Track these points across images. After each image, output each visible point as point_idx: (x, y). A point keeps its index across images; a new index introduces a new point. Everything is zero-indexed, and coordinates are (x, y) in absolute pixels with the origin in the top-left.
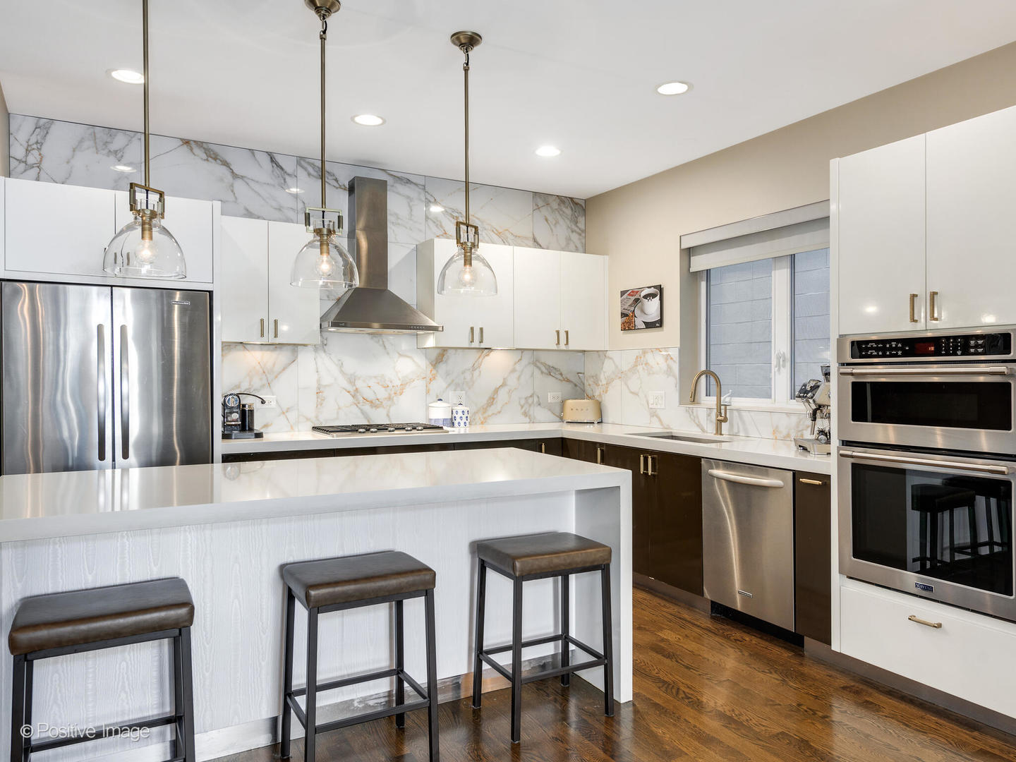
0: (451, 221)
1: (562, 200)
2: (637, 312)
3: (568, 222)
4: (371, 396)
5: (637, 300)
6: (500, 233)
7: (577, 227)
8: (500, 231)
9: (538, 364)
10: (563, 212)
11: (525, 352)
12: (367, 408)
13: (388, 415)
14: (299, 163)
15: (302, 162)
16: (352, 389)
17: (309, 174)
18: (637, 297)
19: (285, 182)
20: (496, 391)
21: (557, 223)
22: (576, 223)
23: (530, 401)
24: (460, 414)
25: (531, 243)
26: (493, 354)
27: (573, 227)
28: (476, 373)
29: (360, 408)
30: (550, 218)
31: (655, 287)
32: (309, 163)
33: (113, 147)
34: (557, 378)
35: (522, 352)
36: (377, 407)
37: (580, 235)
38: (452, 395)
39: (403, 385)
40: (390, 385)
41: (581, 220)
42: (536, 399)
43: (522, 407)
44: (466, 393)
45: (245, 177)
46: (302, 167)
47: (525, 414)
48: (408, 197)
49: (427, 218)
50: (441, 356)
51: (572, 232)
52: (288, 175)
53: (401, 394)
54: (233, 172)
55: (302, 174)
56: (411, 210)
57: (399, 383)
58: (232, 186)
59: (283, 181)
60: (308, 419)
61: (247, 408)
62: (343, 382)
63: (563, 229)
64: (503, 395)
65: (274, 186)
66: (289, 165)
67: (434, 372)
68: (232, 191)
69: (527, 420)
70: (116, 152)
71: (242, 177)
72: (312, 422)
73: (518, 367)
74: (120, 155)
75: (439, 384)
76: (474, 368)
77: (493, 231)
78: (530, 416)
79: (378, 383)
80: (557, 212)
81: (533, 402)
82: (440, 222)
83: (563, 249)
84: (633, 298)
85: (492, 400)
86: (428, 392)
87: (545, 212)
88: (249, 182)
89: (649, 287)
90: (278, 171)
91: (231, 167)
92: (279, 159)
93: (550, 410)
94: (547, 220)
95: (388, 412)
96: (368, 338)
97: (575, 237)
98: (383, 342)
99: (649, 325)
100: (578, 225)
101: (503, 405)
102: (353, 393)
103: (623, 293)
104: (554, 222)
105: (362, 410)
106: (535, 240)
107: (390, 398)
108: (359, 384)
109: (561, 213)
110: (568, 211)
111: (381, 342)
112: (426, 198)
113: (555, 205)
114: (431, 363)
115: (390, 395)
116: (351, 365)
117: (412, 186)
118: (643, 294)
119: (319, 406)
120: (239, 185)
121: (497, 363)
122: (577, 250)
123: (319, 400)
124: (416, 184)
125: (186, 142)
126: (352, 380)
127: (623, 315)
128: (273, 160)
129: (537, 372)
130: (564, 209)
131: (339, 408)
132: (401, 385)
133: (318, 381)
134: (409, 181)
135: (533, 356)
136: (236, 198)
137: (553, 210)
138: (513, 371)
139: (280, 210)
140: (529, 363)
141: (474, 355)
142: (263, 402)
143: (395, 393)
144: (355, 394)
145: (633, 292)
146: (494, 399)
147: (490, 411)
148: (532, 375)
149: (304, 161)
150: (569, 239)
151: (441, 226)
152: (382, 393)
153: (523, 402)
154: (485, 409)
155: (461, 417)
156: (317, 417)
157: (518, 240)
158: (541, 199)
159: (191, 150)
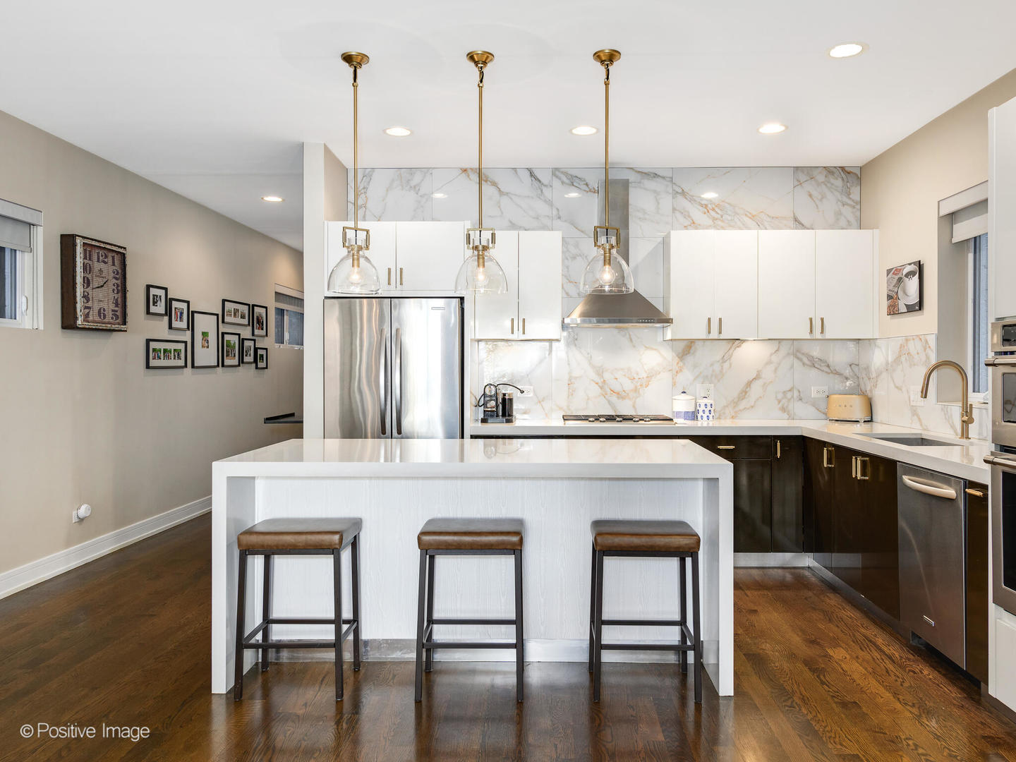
0: (699, 210)
1: (829, 171)
2: (900, 294)
3: (838, 194)
4: (617, 388)
5: (900, 280)
6: (753, 216)
7: (850, 199)
8: (754, 213)
9: (800, 356)
10: (832, 184)
11: (784, 342)
12: (614, 399)
13: (634, 407)
14: (554, 174)
15: (557, 173)
16: (600, 381)
17: (563, 183)
18: (900, 276)
19: (542, 191)
20: (749, 384)
21: (823, 197)
22: (848, 194)
23: (789, 395)
24: (703, 407)
25: (791, 223)
26: (745, 345)
27: (845, 199)
28: (726, 365)
29: (607, 399)
30: (815, 193)
31: (914, 263)
32: (562, 172)
33: (413, 183)
34: (823, 371)
35: (779, 342)
36: (623, 398)
37: (854, 207)
38: (700, 389)
39: (649, 377)
40: (637, 378)
41: (855, 192)
42: (796, 394)
43: (779, 402)
44: (715, 386)
45: (509, 193)
46: (557, 177)
47: (783, 409)
48: (655, 191)
49: (674, 209)
50: (687, 348)
51: (844, 205)
52: (545, 186)
53: (647, 386)
54: (500, 190)
55: (556, 183)
56: (658, 203)
57: (645, 375)
58: (499, 202)
59: (540, 192)
60: (561, 408)
61: (507, 397)
62: (592, 374)
63: (831, 203)
64: (756, 389)
65: (532, 198)
66: (545, 177)
67: (681, 364)
68: (499, 207)
69: (786, 416)
70: (415, 187)
71: (507, 194)
72: (564, 411)
73: (774, 358)
74: (417, 189)
75: (686, 377)
76: (723, 360)
77: (746, 215)
78: (789, 411)
79: (625, 375)
80: (824, 186)
81: (793, 397)
82: (688, 212)
83: (832, 227)
84: (897, 277)
85: (744, 393)
86: (674, 384)
87: (809, 187)
88: (513, 197)
89: (910, 264)
90: (536, 183)
91: (499, 186)
92: (537, 173)
93: (814, 406)
94: (810, 196)
95: (635, 402)
96: (616, 331)
97: (847, 211)
98: (630, 335)
99: (911, 309)
100: (851, 196)
101: (758, 399)
102: (601, 385)
103: (889, 271)
104: (820, 197)
105: (609, 402)
106: (796, 220)
107: (636, 390)
108: (607, 376)
109: (828, 185)
110: (839, 183)
111: (628, 336)
112: (674, 190)
113: (821, 178)
114: (677, 355)
115: (636, 387)
116: (599, 358)
117: (659, 180)
118: (905, 272)
119: (570, 397)
120: (505, 200)
121: (752, 354)
122: (849, 226)
123: (571, 391)
124: (663, 178)
125: (465, 170)
126: (600, 372)
127: (889, 297)
128: (532, 174)
129: (797, 364)
130: (832, 180)
131: (588, 399)
132: (647, 377)
133: (570, 373)
134: (656, 175)
135: (793, 348)
136: (502, 213)
137: (819, 184)
138: (769, 362)
139: (538, 218)
140: (788, 354)
141: (725, 345)
142: (522, 392)
143: (641, 385)
144: (603, 385)
145: (897, 270)
146: (746, 392)
147: (743, 405)
148: (792, 366)
149: (559, 172)
150: (838, 214)
151: (689, 216)
152: (628, 385)
153: (780, 396)
154: (735, 403)
155: (704, 411)
156: (568, 406)
157: (775, 222)
158: (803, 174)
159: (468, 176)
